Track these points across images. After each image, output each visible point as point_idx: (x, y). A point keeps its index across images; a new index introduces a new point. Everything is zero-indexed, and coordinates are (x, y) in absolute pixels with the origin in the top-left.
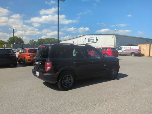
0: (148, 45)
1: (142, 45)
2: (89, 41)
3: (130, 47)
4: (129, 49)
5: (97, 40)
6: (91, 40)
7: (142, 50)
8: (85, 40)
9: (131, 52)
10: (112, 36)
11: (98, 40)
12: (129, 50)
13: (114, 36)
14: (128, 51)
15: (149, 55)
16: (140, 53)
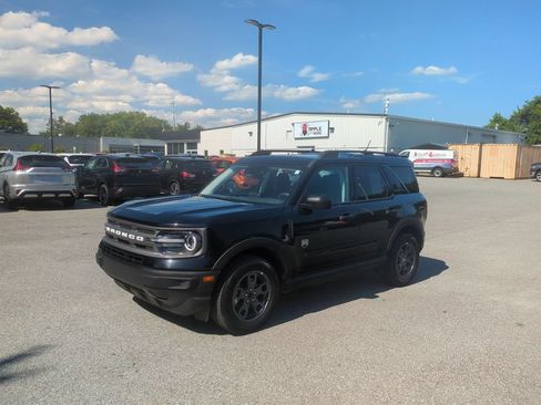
0: (477, 147)
1: (460, 147)
2: (305, 133)
3: (429, 151)
4: (428, 157)
5: (331, 130)
6: (311, 129)
7: (459, 159)
8: (291, 128)
9: (434, 165)
10: (378, 119)
11: (333, 129)
12: (427, 160)
13: (384, 120)
14: (424, 164)
15: (476, 174)
16: (456, 169)
